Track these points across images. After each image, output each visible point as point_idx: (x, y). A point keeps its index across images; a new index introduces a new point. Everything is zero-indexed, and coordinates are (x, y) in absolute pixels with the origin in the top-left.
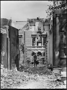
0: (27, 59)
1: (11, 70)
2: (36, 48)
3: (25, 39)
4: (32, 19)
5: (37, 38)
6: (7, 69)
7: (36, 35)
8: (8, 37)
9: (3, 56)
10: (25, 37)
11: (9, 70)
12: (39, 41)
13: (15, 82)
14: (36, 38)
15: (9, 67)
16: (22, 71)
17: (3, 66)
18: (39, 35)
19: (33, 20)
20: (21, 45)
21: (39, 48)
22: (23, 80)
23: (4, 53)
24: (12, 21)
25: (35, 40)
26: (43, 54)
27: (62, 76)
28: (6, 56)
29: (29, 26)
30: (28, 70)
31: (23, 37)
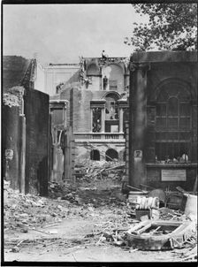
0: (76, 169)
1: (29, 195)
2: (103, 140)
3: (71, 112)
4: (93, 59)
5: (107, 112)
6: (18, 191)
7: (103, 103)
8: (22, 115)
9: (9, 160)
10: (71, 107)
11: (23, 194)
12: (111, 118)
13: (34, 219)
14: (103, 112)
15: (23, 186)
16: (56, 198)
17: (8, 183)
18: (112, 103)
19: (96, 62)
20: (59, 132)
21: (110, 140)
22: (54, 216)
23: (12, 153)
24: (38, 64)
25: (100, 117)
26: (121, 156)
27: (137, 207)
28: (17, 160)
29: (85, 76)
30: (70, 194)
31: (68, 106)
